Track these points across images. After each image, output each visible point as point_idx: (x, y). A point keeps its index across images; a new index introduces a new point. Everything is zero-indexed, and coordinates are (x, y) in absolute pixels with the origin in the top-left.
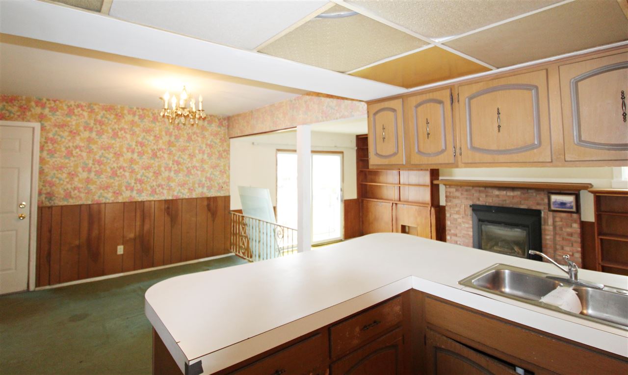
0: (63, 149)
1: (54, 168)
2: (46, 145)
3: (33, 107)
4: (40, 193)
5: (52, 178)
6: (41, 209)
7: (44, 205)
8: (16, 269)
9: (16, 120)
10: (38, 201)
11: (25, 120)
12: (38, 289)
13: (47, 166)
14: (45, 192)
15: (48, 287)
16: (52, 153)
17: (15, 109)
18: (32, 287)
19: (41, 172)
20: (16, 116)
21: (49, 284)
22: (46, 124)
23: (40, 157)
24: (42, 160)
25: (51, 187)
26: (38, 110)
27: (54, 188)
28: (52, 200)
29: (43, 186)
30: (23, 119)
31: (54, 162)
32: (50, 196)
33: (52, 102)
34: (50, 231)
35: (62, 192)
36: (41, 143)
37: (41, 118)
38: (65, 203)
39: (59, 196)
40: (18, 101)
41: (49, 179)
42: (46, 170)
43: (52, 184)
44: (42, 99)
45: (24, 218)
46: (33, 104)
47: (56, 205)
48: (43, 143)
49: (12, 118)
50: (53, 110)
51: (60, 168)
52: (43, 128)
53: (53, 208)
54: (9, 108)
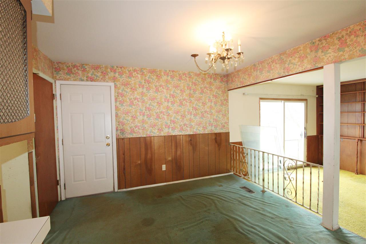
0: (128, 100)
1: (123, 113)
2: (118, 98)
3: (109, 72)
4: (117, 130)
5: (123, 119)
6: (118, 140)
7: (120, 137)
8: (107, 178)
9: (100, 81)
10: (116, 134)
11: (105, 81)
12: (119, 190)
13: (120, 111)
14: (120, 129)
15: (125, 190)
16: (122, 103)
17: (99, 74)
18: (116, 190)
19: (117, 116)
20: (100, 79)
21: (125, 188)
22: (117, 84)
23: (116, 106)
24: (116, 107)
25: (123, 125)
26: (112, 74)
27: (124, 126)
28: (124, 134)
29: (118, 124)
30: (104, 81)
31: (123, 109)
32: (123, 131)
33: (120, 69)
34: (124, 154)
35: (129, 129)
36: (115, 96)
37: (114, 79)
38: (131, 136)
39: (128, 131)
40: (101, 68)
41: (121, 120)
42: (119, 115)
43: (123, 124)
44: (114, 67)
45: (109, 145)
46: (109, 70)
47: (126, 137)
48: (116, 97)
49: (98, 80)
50: (121, 74)
51: (127, 113)
52: (116, 87)
53: (125, 139)
54: (96, 73)
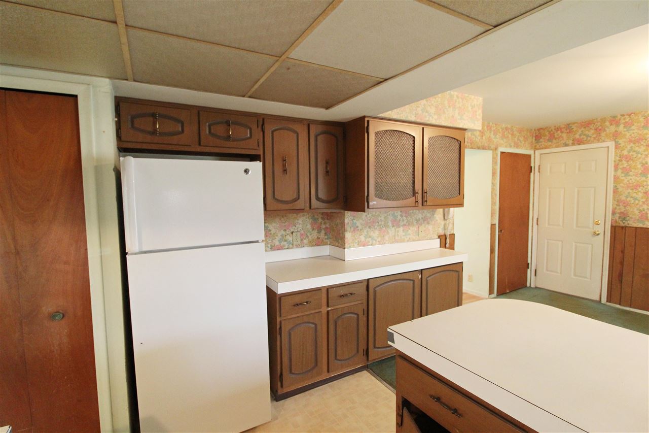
0: (639, 166)
1: (628, 187)
2: (620, 163)
3: (608, 127)
4: (614, 213)
5: (627, 197)
6: (614, 229)
7: (618, 224)
8: (591, 279)
9: (592, 142)
10: (612, 220)
11: (601, 141)
12: (608, 304)
13: (622, 185)
14: (619, 211)
15: (618, 306)
16: (626, 171)
17: (591, 132)
18: (604, 300)
19: (615, 191)
20: (592, 139)
21: (620, 304)
22: (620, 141)
23: (615, 176)
24: (616, 178)
25: (625, 207)
26: (613, 129)
27: (627, 208)
28: (626, 220)
29: (617, 205)
30: (598, 141)
31: (628, 181)
32: (624, 216)
33: (627, 117)
34: (623, 252)
35: (637, 212)
36: (615, 161)
37: (616, 136)
38: (640, 225)
39: (633, 217)
40: (594, 124)
41: (623, 198)
42: (620, 189)
43: (626, 204)
44: (617, 117)
45: (598, 234)
46: (607, 123)
47: (630, 226)
48: (617, 162)
49: (589, 141)
50: (628, 125)
51: (636, 187)
52: (617, 147)
53: (626, 228)
54: (587, 132)
